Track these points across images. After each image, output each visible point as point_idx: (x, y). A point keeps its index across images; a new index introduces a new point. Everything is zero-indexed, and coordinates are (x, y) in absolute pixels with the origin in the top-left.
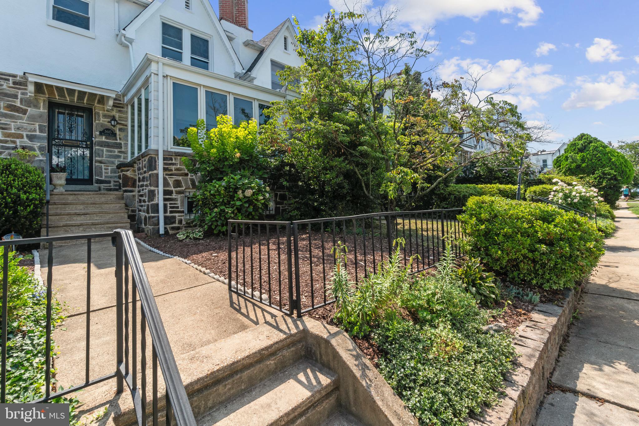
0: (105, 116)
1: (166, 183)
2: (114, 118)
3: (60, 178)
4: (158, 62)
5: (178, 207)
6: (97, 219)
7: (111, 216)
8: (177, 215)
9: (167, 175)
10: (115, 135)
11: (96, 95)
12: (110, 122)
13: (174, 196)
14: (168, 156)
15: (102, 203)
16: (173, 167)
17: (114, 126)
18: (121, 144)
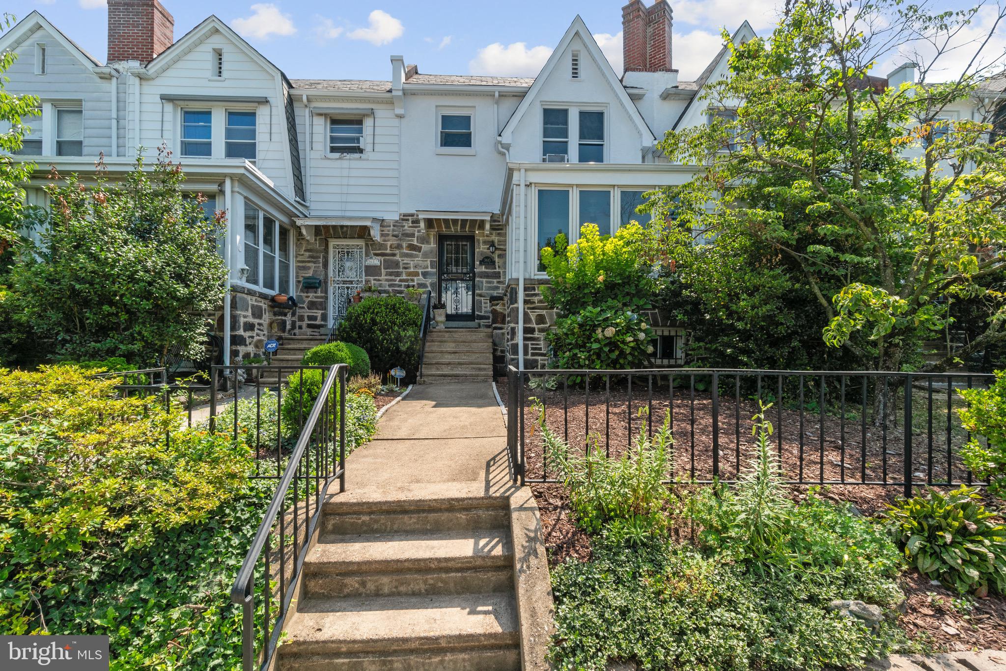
0: (485, 242)
1: (527, 319)
2: (492, 244)
3: (441, 315)
4: (519, 170)
5: (540, 349)
6: (465, 358)
7: (477, 355)
8: (539, 358)
9: (528, 308)
10: (493, 263)
11: (476, 220)
12: (489, 249)
13: (536, 335)
14: (530, 286)
15: (471, 342)
16: (536, 299)
17: (493, 253)
18: (499, 273)
